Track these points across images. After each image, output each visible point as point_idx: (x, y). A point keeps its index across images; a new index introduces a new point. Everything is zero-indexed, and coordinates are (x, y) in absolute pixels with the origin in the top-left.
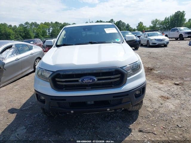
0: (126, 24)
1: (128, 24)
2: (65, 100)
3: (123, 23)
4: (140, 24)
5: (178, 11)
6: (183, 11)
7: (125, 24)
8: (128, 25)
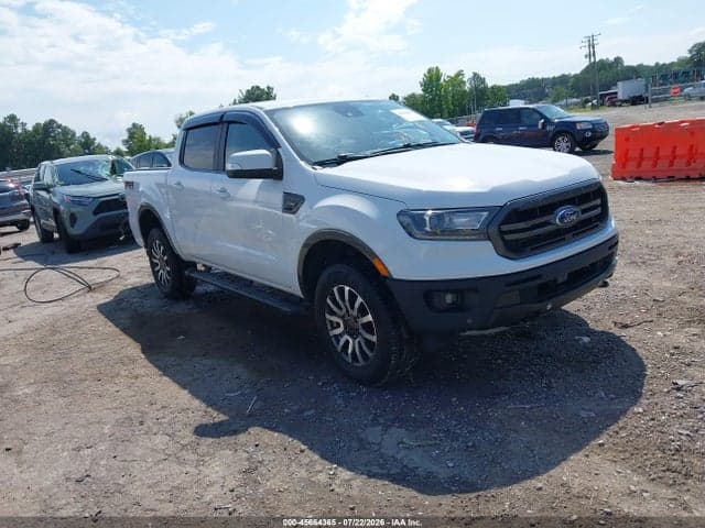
0: (78, 134)
1: (86, 135)
2: (539, 277)
3: (66, 131)
4: (135, 133)
5: (254, 85)
6: (268, 88)
7: (74, 134)
8: (88, 136)
